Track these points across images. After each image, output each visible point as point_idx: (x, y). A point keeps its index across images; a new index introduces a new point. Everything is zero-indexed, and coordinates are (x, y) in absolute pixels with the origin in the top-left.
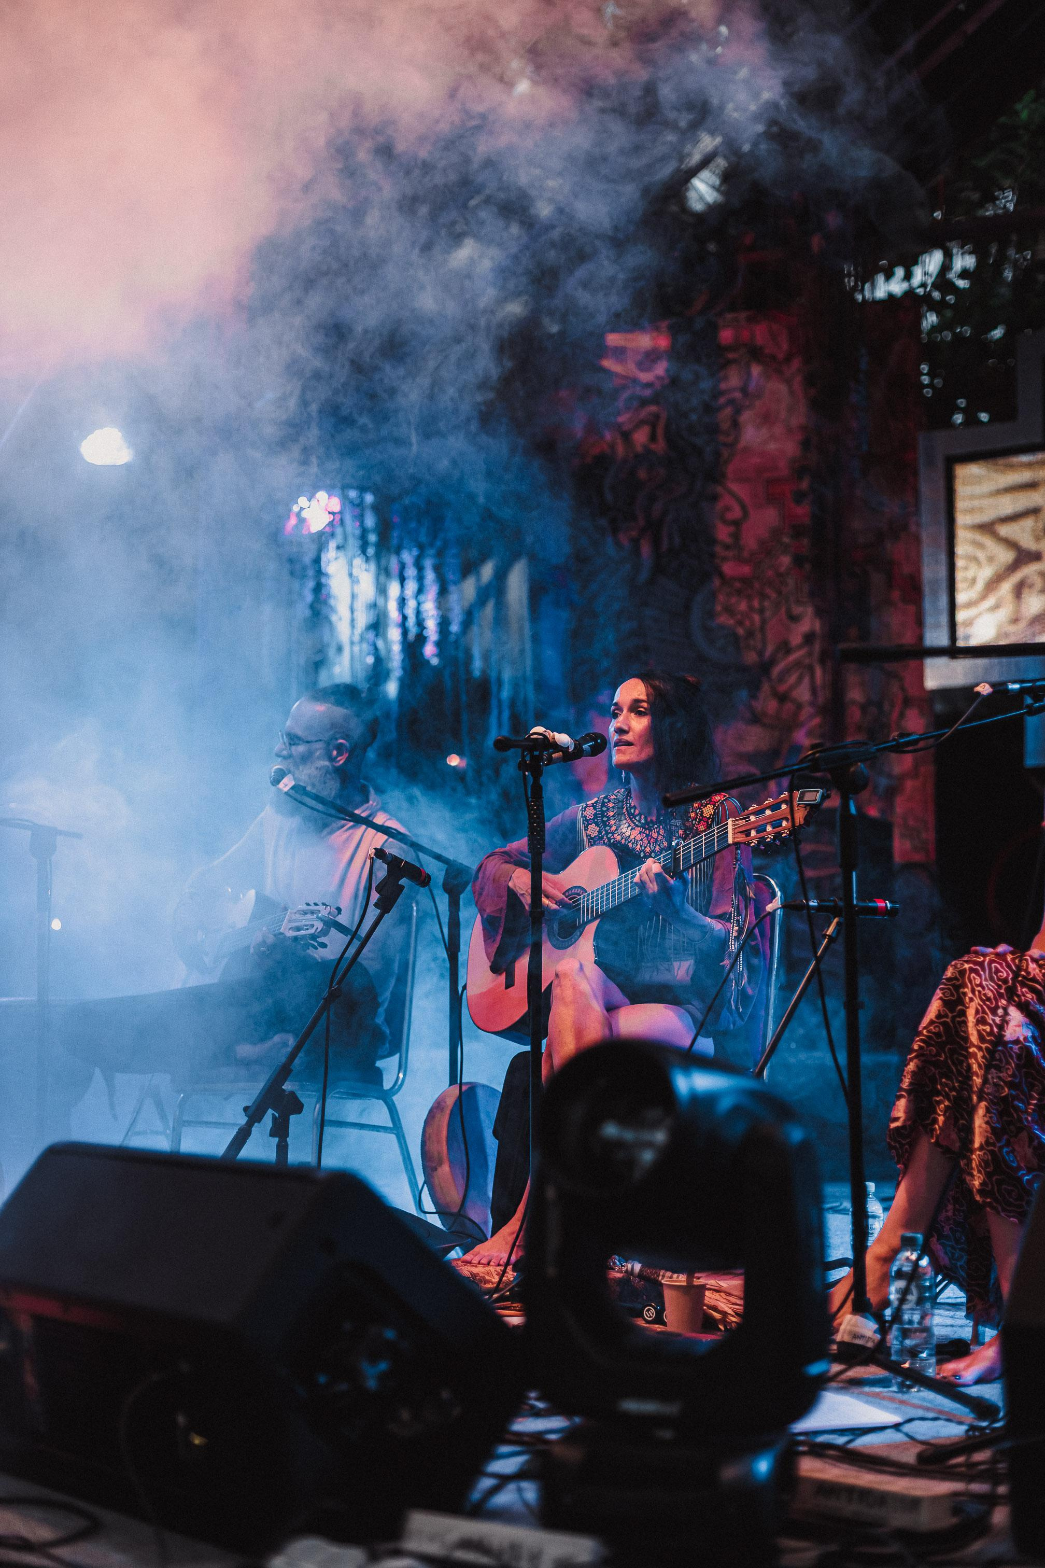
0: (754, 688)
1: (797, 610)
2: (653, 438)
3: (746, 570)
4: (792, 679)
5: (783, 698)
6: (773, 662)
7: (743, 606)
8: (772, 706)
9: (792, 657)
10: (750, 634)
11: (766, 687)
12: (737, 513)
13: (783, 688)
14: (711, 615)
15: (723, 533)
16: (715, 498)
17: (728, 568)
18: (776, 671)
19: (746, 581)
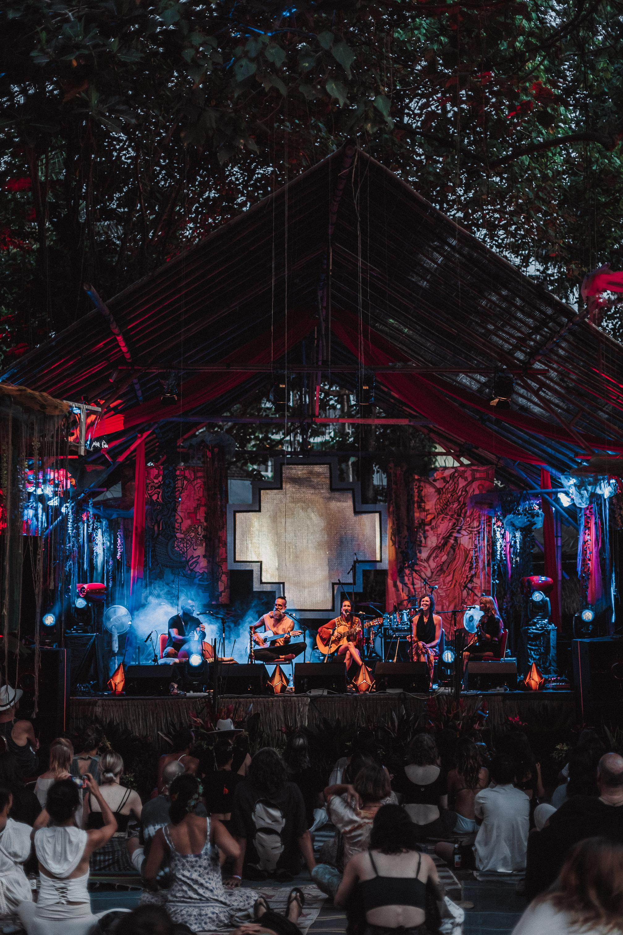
0: (184, 568)
1: (195, 547)
2: (158, 498)
3: (182, 536)
4: (194, 565)
5: (192, 570)
6: (189, 561)
7: (182, 545)
8: (189, 572)
9: (194, 560)
10: (184, 553)
11: (187, 568)
12: (180, 521)
13: (192, 568)
14: (174, 547)
15: (177, 525)
16: (175, 516)
17: (178, 535)
18: (191, 562)
19: (182, 539)
